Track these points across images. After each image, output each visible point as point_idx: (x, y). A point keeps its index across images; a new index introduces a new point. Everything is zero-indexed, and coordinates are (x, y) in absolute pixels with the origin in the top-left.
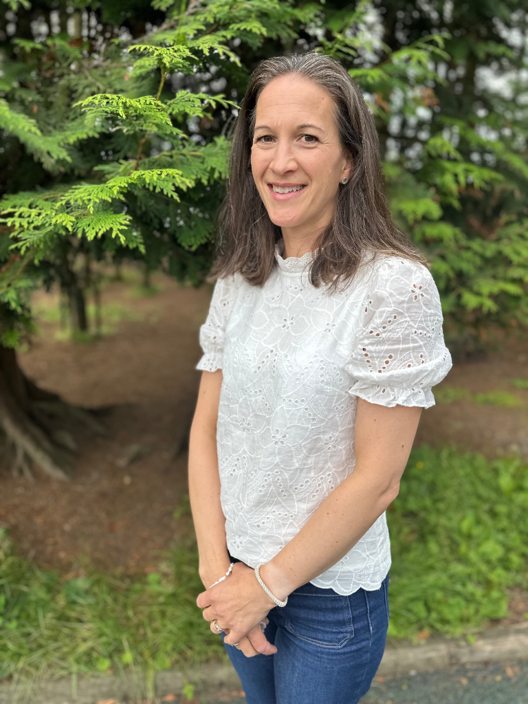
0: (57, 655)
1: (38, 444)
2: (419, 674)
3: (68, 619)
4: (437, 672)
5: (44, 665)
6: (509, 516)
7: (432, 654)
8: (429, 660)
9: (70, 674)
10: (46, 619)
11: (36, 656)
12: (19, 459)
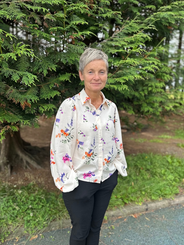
6: (173, 169)
8: (164, 204)
12: (25, 163)
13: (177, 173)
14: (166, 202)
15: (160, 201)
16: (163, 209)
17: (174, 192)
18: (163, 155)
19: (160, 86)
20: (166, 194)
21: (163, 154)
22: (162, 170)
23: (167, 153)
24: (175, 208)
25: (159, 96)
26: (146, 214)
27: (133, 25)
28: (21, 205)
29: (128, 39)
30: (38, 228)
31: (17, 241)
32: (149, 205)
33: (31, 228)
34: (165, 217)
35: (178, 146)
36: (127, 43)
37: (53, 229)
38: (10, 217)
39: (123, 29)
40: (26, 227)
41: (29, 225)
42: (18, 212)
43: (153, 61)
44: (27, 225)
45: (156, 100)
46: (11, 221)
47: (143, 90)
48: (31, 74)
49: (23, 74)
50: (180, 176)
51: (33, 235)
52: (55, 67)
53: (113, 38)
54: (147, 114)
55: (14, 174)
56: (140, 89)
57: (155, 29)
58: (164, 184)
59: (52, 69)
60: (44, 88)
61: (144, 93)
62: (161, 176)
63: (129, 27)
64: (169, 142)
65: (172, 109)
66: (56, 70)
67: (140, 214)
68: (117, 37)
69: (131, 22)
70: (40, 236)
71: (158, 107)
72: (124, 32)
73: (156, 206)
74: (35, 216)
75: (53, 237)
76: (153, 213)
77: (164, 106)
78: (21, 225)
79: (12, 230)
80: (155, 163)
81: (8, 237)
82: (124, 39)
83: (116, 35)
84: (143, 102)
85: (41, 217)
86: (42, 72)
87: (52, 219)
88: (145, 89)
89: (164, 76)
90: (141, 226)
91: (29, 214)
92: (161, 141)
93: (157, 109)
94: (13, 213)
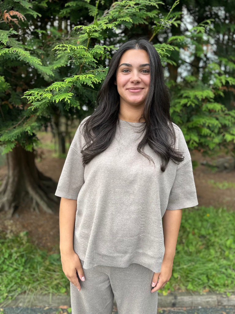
0: (44, 284)
1: (42, 198)
2: (203, 308)
3: (49, 270)
5: (39, 288)
7: (210, 300)
8: (208, 302)
9: (49, 293)
10: (41, 270)
11: (35, 284)
12: (34, 204)
26: (169, 312)
37: (21, 305)
67: (160, 310)
80: (219, 226)
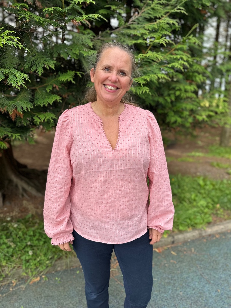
4: (196, 239)
6: (205, 193)
8: (194, 236)
12: (21, 190)
13: (210, 198)
14: (196, 233)
15: (190, 232)
16: (193, 241)
17: (206, 220)
18: (193, 177)
19: (191, 89)
20: (196, 224)
21: (194, 175)
22: (191, 195)
23: (198, 174)
24: (207, 240)
25: (190, 103)
26: (172, 247)
27: (155, 6)
28: (18, 242)
29: (149, 26)
30: (40, 269)
31: (14, 284)
32: (176, 237)
33: (31, 269)
34: (195, 250)
35: (212, 165)
36: (148, 31)
37: (59, 269)
38: (4, 257)
39: (143, 13)
40: (24, 268)
41: (28, 266)
42: (14, 250)
43: (182, 56)
44: (26, 266)
45: (186, 108)
46: (5, 261)
47: (169, 95)
48: (20, 72)
49: (9, 72)
50: (213, 201)
51: (34, 277)
52: (53, 63)
53: (130, 24)
54: (174, 126)
55: (7, 204)
56: (166, 93)
57: (184, 13)
58: (194, 212)
59: (49, 66)
60: (39, 92)
61: (171, 99)
62: (190, 202)
63: (152, 10)
64: (201, 161)
65: (206, 119)
66: (55, 68)
67: (166, 248)
68: (135, 24)
69: (154, 3)
70: (43, 278)
71: (187, 117)
72: (145, 16)
73: (184, 238)
74: (35, 255)
75: (58, 279)
76: (180, 246)
77: (195, 115)
78: (19, 265)
79: (7, 273)
80: (183, 186)
81: (2, 280)
82: (144, 25)
83: (134, 21)
84: (169, 111)
85: (43, 256)
86: (36, 70)
87: (57, 257)
88: (172, 94)
89: (195, 77)
90: (166, 262)
91: (28, 252)
92: (191, 160)
93: (186, 119)
94: (8, 252)
